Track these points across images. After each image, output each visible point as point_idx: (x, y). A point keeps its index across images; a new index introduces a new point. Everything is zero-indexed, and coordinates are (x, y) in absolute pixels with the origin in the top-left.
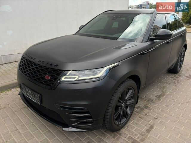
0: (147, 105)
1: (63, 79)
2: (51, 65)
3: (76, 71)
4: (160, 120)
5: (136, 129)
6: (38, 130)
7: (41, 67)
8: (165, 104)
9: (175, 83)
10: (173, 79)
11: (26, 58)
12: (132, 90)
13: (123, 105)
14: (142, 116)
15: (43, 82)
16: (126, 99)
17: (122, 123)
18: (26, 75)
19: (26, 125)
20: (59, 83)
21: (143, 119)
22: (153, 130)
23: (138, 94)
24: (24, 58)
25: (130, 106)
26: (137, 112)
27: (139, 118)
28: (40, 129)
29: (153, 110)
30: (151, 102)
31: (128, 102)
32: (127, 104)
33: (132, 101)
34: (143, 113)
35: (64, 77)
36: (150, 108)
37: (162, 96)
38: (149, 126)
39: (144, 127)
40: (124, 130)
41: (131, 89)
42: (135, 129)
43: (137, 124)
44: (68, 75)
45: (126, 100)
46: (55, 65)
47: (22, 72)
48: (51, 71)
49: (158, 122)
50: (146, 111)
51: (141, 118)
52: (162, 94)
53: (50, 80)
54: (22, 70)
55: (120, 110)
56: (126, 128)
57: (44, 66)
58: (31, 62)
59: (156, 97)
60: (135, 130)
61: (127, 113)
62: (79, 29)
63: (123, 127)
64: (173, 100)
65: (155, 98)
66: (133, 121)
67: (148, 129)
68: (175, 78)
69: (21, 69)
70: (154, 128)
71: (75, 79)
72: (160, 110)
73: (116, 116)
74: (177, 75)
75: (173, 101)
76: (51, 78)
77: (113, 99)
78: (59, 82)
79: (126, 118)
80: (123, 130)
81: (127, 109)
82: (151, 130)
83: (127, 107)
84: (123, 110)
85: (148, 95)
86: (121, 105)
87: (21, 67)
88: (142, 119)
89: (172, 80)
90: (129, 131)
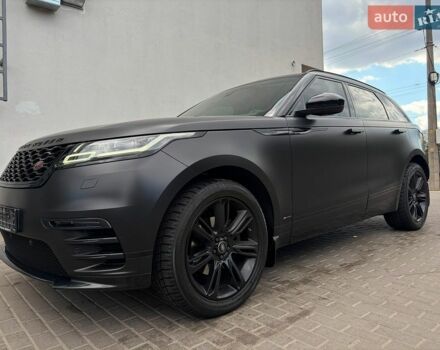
0: (310, 278)
1: (66, 161)
2: (52, 142)
4: (332, 301)
5: (261, 317)
7: (33, 153)
9: (404, 245)
10: (399, 238)
12: (245, 212)
13: (222, 245)
14: (288, 295)
16: (230, 231)
20: (55, 170)
22: (306, 317)
26: (278, 289)
27: (279, 299)
29: (324, 286)
32: (235, 246)
33: (251, 244)
34: (294, 291)
35: (68, 157)
36: (316, 282)
37: (359, 265)
38: (299, 311)
39: (285, 314)
41: (243, 209)
42: (258, 317)
43: (267, 308)
44: (76, 150)
45: (231, 235)
46: (58, 140)
49: (328, 305)
50: (302, 287)
52: (360, 261)
53: (42, 170)
56: (235, 314)
59: (341, 265)
60: (256, 319)
61: (238, 279)
65: (339, 267)
66: (260, 304)
67: (293, 316)
68: (406, 237)
70: (312, 315)
72: (342, 285)
75: (385, 271)
76: (44, 165)
79: (237, 289)
82: (299, 319)
85: (321, 263)
88: (286, 300)
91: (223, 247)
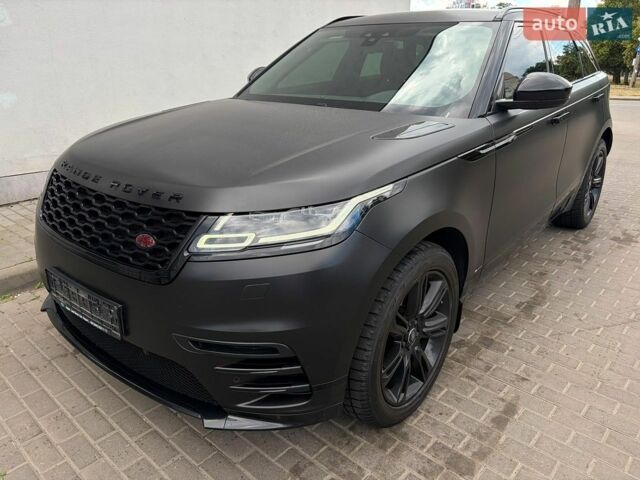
0: (488, 333)
1: (202, 243)
2: (157, 195)
3: (247, 213)
4: (536, 384)
5: (457, 417)
6: (114, 429)
7: (120, 204)
8: (551, 331)
9: (579, 261)
10: (569, 247)
11: (65, 178)
12: (439, 283)
13: (412, 334)
14: (474, 371)
15: (131, 259)
16: (421, 312)
17: (408, 395)
18: (67, 236)
19: (70, 416)
20: (188, 261)
21: (478, 381)
22: (516, 417)
23: (460, 296)
24: (58, 177)
25: (433, 339)
26: (458, 361)
27: (466, 380)
28: (121, 426)
29: (512, 350)
30: (503, 324)
31: (427, 324)
32: (424, 330)
33: (442, 319)
34: (479, 363)
35: (205, 237)
36: (499, 344)
37: (539, 304)
38: (502, 406)
39: (486, 410)
40: (416, 421)
41: (436, 278)
42: (453, 417)
43: (458, 400)
44: (218, 228)
45: (422, 318)
46: (171, 197)
47: (54, 227)
48: (155, 218)
49: (533, 392)
50: (488, 355)
51: (472, 379)
52: (537, 296)
53: (154, 251)
54: (51, 219)
55: (401, 351)
56: (423, 414)
57: (131, 202)
58: (82, 191)
59: (518, 306)
60: (453, 421)
61: (424, 362)
62: (246, 82)
63: (412, 410)
64: (576, 315)
65: (516, 310)
66: (446, 390)
67: (498, 414)
68: (576, 243)
69: (50, 216)
70: (520, 412)
71: (246, 244)
72: (535, 350)
73: (388, 372)
74: (581, 234)
75: (576, 318)
76: (157, 243)
77: (377, 312)
78: (186, 254)
79: (423, 381)
80: (413, 423)
81: (424, 349)
82: (507, 420)
83: (423, 342)
84: (410, 352)
85: (489, 301)
86: (406, 335)
87: (48, 209)
88: (476, 381)
89: (568, 249)
90: (435, 424)
91: (413, 337)
